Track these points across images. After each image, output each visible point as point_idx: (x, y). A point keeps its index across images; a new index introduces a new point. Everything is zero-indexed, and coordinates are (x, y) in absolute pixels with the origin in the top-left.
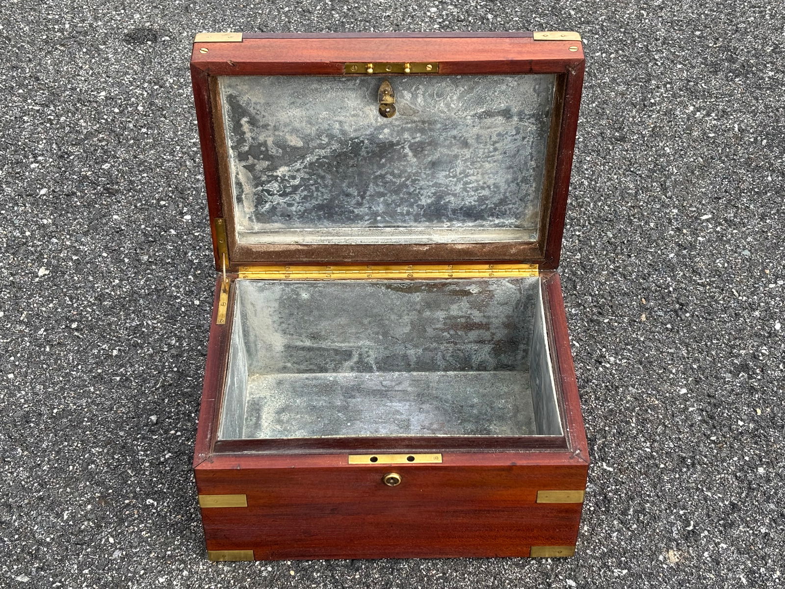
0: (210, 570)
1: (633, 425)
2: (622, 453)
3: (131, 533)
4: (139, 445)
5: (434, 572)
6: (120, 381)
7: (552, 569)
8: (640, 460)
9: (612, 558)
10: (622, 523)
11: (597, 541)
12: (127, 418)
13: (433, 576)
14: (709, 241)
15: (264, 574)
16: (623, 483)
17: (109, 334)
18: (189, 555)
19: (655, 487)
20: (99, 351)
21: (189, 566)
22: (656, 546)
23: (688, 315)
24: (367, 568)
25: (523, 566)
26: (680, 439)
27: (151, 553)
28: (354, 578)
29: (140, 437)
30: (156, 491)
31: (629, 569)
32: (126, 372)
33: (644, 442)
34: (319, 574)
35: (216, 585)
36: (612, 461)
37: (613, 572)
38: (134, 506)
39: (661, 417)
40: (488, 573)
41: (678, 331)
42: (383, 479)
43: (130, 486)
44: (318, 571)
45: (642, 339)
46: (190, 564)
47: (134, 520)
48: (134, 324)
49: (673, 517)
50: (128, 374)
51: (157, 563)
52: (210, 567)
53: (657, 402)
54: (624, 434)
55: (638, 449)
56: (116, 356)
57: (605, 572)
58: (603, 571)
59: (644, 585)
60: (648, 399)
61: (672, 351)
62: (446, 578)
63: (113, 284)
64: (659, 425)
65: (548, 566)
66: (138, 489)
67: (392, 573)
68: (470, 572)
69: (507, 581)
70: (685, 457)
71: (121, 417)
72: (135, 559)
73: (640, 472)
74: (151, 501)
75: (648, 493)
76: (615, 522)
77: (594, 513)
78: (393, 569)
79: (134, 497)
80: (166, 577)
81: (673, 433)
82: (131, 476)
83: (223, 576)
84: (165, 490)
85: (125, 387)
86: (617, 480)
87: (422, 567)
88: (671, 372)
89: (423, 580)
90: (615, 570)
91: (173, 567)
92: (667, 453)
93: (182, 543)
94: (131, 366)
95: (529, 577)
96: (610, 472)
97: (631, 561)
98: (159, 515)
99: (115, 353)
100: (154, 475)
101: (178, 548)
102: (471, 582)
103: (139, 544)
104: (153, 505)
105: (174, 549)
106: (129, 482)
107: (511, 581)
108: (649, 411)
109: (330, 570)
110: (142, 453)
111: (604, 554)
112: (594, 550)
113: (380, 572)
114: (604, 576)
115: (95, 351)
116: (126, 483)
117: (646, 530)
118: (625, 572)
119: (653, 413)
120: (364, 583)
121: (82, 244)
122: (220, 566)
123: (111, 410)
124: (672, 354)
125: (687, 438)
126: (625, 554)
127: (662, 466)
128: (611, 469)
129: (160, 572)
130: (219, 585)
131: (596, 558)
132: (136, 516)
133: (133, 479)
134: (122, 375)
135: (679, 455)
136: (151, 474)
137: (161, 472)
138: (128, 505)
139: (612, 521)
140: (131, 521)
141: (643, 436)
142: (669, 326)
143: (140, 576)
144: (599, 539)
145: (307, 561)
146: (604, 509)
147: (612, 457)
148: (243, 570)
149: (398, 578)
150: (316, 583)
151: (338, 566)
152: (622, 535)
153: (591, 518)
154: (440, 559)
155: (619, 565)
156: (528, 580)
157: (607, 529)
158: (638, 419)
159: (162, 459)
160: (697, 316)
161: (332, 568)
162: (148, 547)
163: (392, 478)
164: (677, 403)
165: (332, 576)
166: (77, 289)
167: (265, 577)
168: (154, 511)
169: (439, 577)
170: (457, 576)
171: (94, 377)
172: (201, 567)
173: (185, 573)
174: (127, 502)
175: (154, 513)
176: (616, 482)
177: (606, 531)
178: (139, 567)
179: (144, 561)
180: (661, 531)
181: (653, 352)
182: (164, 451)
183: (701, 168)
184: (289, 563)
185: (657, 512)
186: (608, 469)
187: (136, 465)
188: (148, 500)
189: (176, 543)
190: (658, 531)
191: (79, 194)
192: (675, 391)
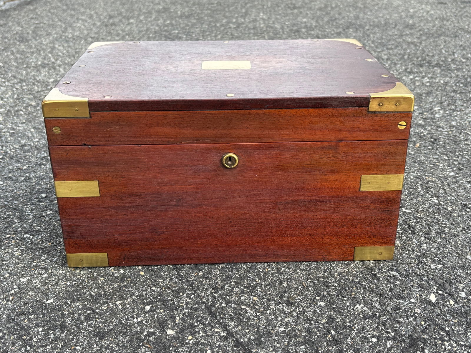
0: (68, 273)
1: (420, 190)
2: (416, 203)
3: (5, 253)
4: (28, 208)
5: (269, 270)
6: (24, 179)
7: (375, 266)
8: (431, 206)
9: (426, 258)
10: (428, 239)
11: (410, 249)
12: (23, 195)
13: (268, 272)
14: (443, 116)
15: (116, 275)
16: (422, 218)
17: (24, 160)
18: (52, 265)
19: (449, 220)
20: (13, 167)
21: (50, 272)
22: (462, 251)
23: (441, 143)
24: (209, 268)
25: (349, 265)
26: (458, 195)
27: (18, 264)
28: (198, 275)
29: (30, 204)
30: (34, 230)
31: (443, 264)
32: (30, 175)
33: (432, 197)
34: (166, 273)
35: (71, 283)
36: (409, 207)
37: (430, 266)
38: (13, 238)
39: (440, 185)
40: (317, 269)
41: (437, 149)
42: (222, 159)
43: (13, 227)
44: (165, 272)
45: (413, 153)
46: (51, 270)
47: (10, 246)
48: (43, 156)
49: (469, 235)
50: (31, 176)
51: (22, 270)
52: (69, 272)
53: (434, 179)
54: (413, 194)
55: (427, 201)
56: (25, 169)
57: (423, 266)
58: (421, 266)
59: (460, 273)
60: (427, 178)
61: (437, 157)
62: (281, 273)
63: (34, 140)
64: (439, 189)
65: (372, 264)
66: (20, 229)
67: (232, 271)
68: (302, 269)
69: (336, 274)
70: (466, 204)
71: (19, 195)
72: (3, 267)
73: (434, 212)
74: (28, 236)
75: (444, 223)
76: (423, 239)
77: (402, 234)
78: (232, 269)
79: (14, 234)
80: (28, 278)
81: (452, 192)
82: (16, 223)
83: (79, 277)
84: (42, 230)
85: (26, 182)
86: (417, 217)
87: (258, 267)
88: (439, 166)
89: (259, 274)
90: (431, 265)
91: (36, 272)
92: (451, 202)
93: (47, 258)
94: (35, 172)
95: (356, 271)
96: (409, 213)
97: (443, 259)
98: (32, 243)
99: (25, 167)
100: (35, 222)
101: (43, 261)
102: (304, 275)
103: (10, 259)
104: (29, 238)
105: (40, 262)
106: (14, 226)
107: (339, 274)
108: (429, 183)
109: (176, 271)
110: (29, 211)
111: (418, 257)
112: (409, 254)
113: (221, 271)
114: (423, 269)
115: (11, 167)
116: (10, 226)
117: (450, 242)
118: (440, 266)
119: (433, 184)
120: (206, 278)
121: (19, 127)
122: (78, 271)
123: (12, 192)
124: (437, 159)
125: (464, 195)
126: (436, 256)
127: (450, 209)
128: (410, 211)
129: (23, 275)
130: (74, 283)
131: (412, 259)
132: (13, 243)
133: (17, 224)
134: (27, 176)
135: (461, 203)
136: (32, 222)
137: (41, 221)
138: (9, 238)
139: (420, 238)
140: (7, 246)
141: (429, 194)
142: (430, 147)
143: (4, 278)
144: (412, 248)
145: (156, 266)
146: (410, 232)
147: (408, 205)
148: (98, 273)
149: (237, 274)
150: (163, 278)
151: (183, 268)
152: (431, 245)
153: (401, 237)
154: (274, 262)
155: (434, 262)
156: (355, 272)
157: (416, 242)
158: (423, 187)
159: (44, 214)
160: (448, 143)
161: (179, 270)
162: (17, 261)
163: (230, 158)
164: (450, 179)
165: (178, 274)
166: (8, 142)
167: (117, 277)
168: (30, 241)
169: (275, 273)
170: (290, 272)
171: (5, 178)
172: (61, 272)
173: (45, 275)
174: (8, 236)
175: (28, 242)
176: (416, 218)
177: (416, 244)
178: (5, 272)
179: (11, 269)
180: (463, 243)
181: (422, 158)
182: (47, 210)
183: (426, 94)
184: (140, 268)
185: (456, 233)
186: (407, 211)
187: (22, 218)
188: (26, 235)
189: (42, 258)
190: (459, 242)
191: (24, 110)
192: (446, 174)
